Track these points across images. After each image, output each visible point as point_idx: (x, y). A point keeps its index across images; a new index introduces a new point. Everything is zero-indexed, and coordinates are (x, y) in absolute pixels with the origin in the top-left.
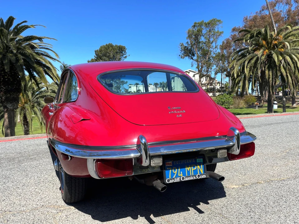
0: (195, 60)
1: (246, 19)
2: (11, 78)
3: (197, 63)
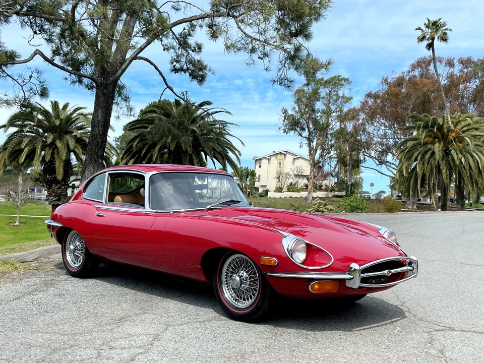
0: (306, 137)
1: (386, 80)
3: (307, 142)
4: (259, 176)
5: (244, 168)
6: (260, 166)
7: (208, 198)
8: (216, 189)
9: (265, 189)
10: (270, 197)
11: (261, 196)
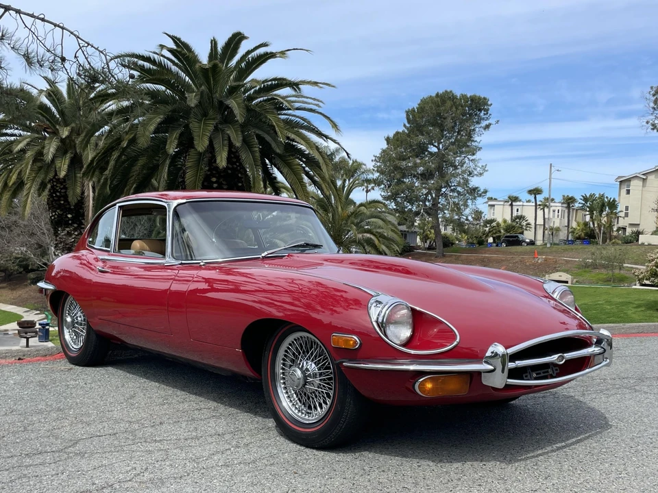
2: (224, 182)
4: (627, 208)
5: (597, 196)
6: (628, 192)
7: (528, 244)
8: (558, 229)
9: (635, 229)
10: (643, 244)
11: (627, 241)
